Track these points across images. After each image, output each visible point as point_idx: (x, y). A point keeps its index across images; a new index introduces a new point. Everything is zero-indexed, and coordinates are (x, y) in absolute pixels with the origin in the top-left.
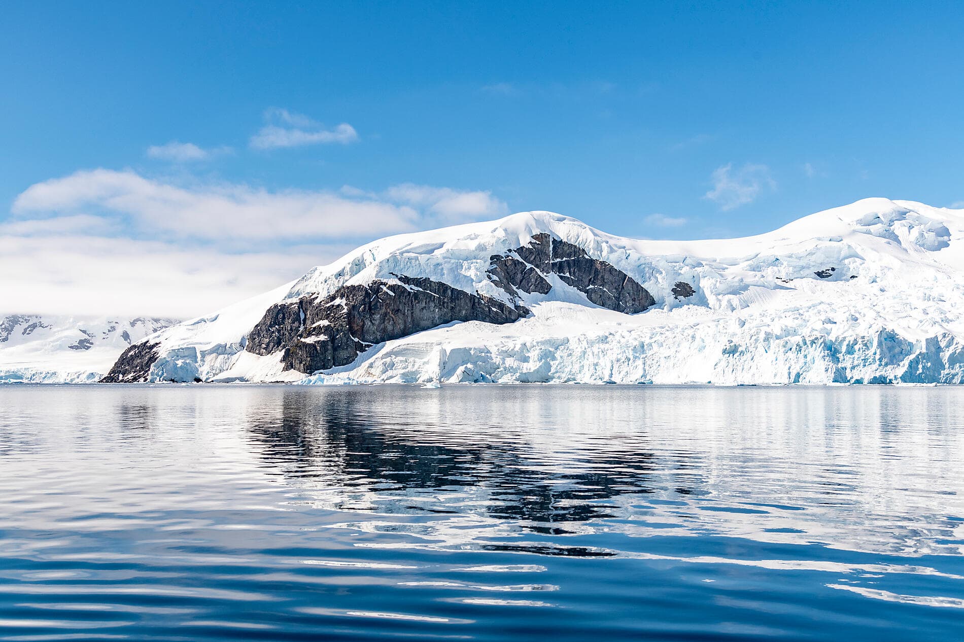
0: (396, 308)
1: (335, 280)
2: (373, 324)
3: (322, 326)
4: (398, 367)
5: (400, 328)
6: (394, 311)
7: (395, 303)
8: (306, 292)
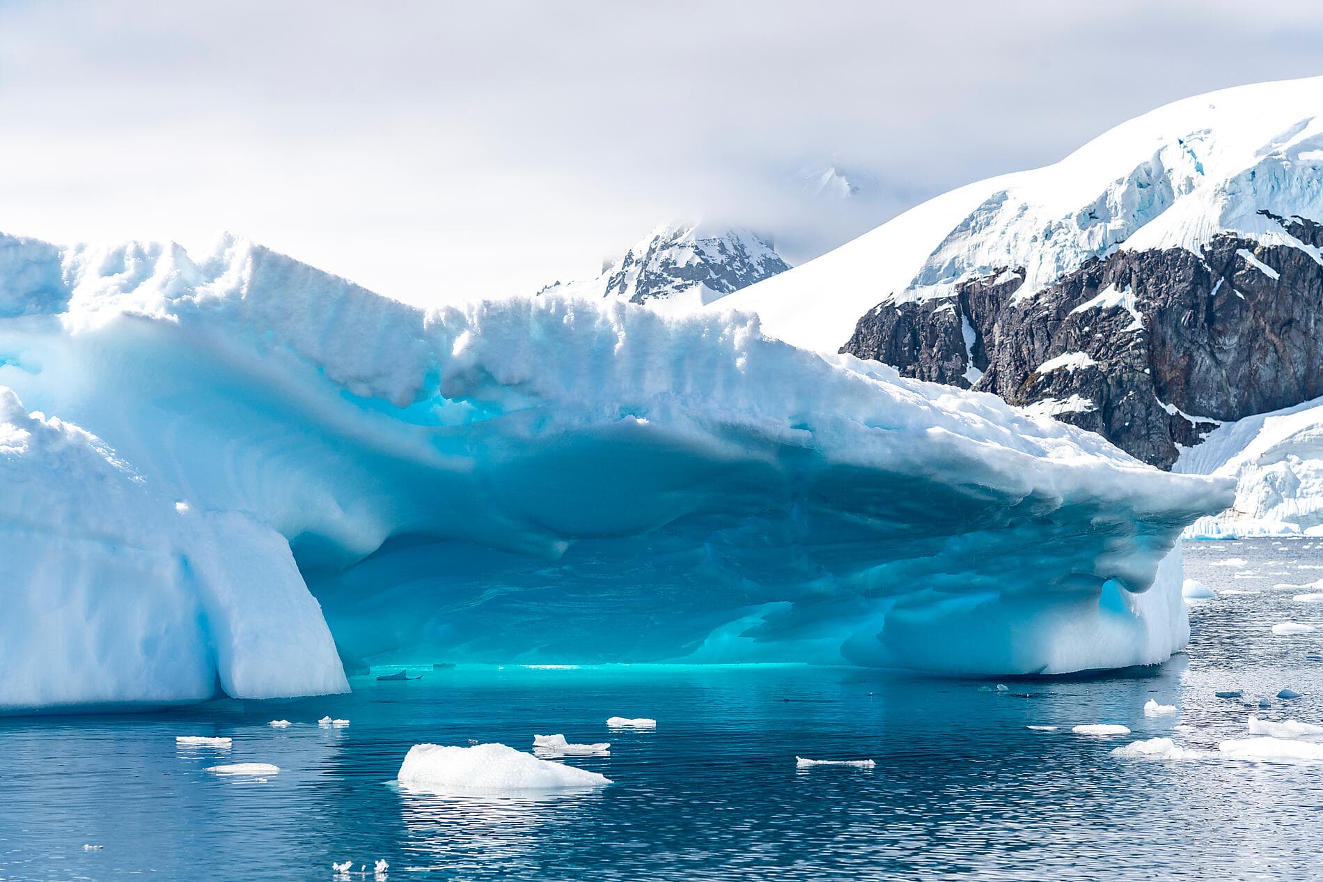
0: (1283, 315)
1: (1078, 231)
2: (1219, 363)
3: (1071, 369)
4: (1311, 490)
5: (1295, 373)
6: (1278, 325)
7: (1280, 300)
8: (977, 266)
